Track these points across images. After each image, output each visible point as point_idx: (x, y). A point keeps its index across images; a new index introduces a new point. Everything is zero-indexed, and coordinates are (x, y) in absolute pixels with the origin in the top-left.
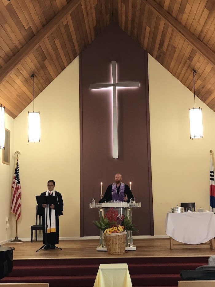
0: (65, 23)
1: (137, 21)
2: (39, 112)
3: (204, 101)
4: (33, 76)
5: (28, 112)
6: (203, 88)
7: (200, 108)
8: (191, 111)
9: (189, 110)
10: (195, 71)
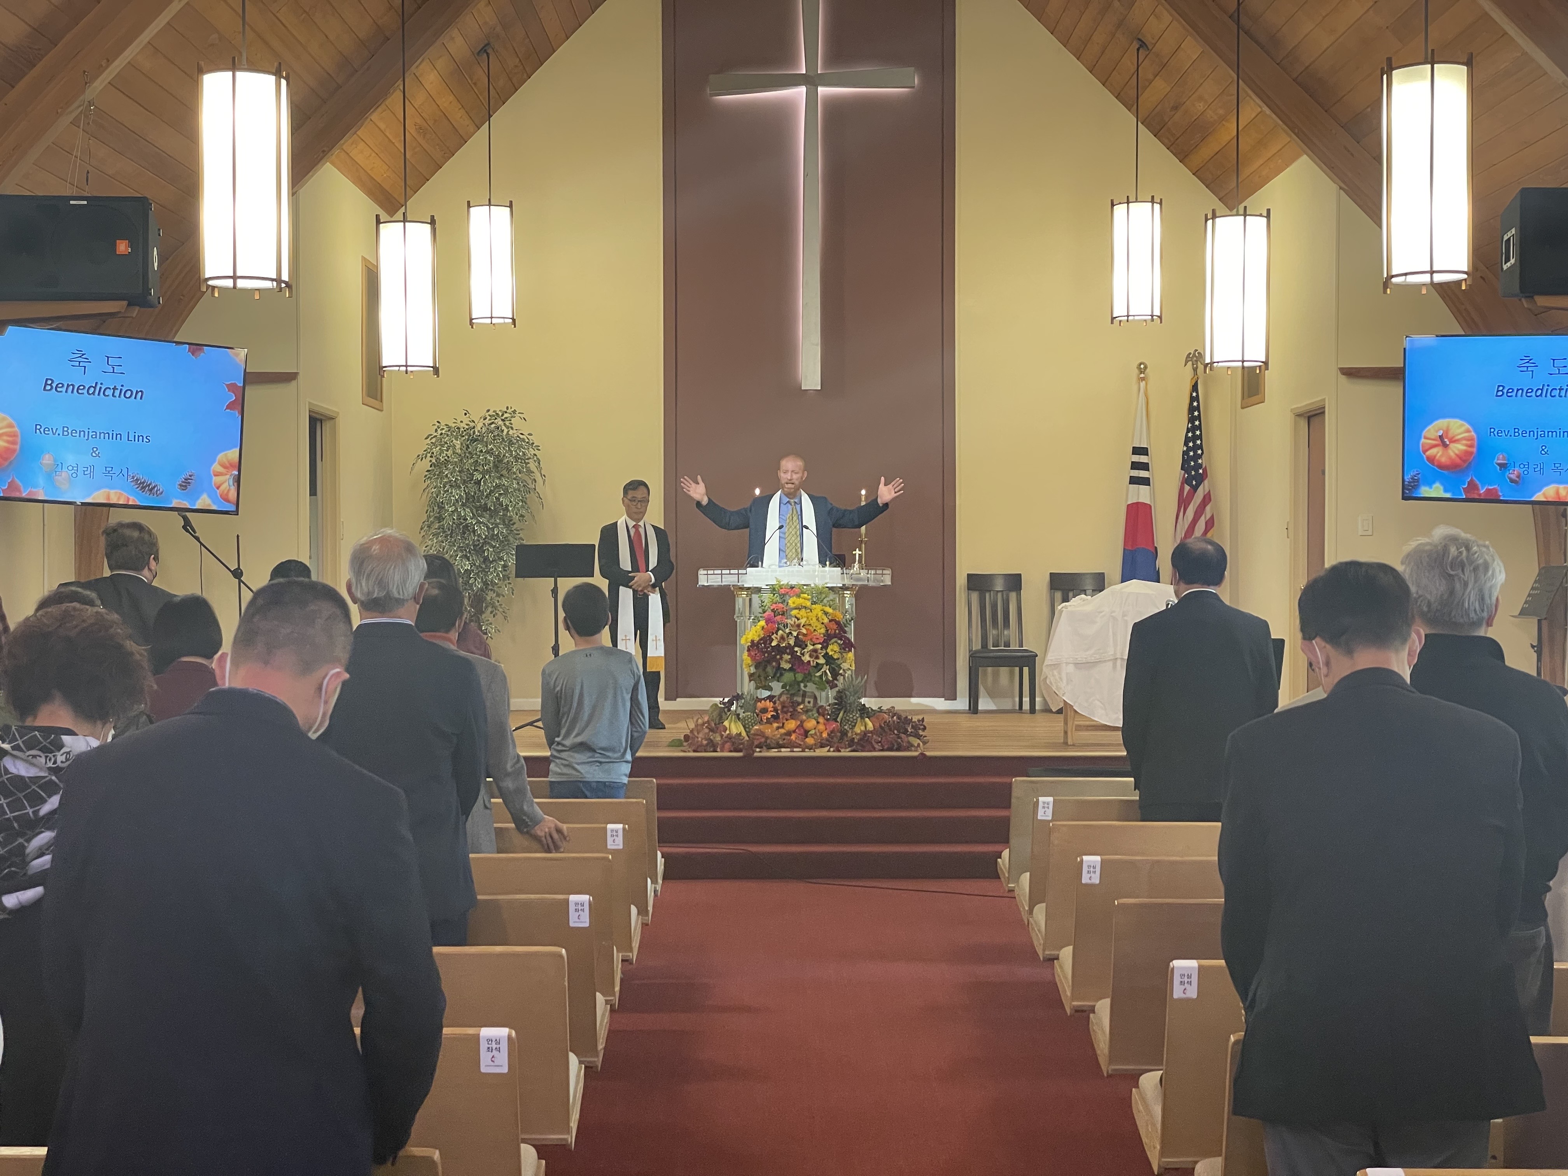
2: (511, 202)
3: (1183, 156)
4: (484, 50)
5: (469, 202)
6: (1175, 108)
7: (1157, 199)
8: (1120, 210)
9: (1113, 205)
10: (1142, 44)
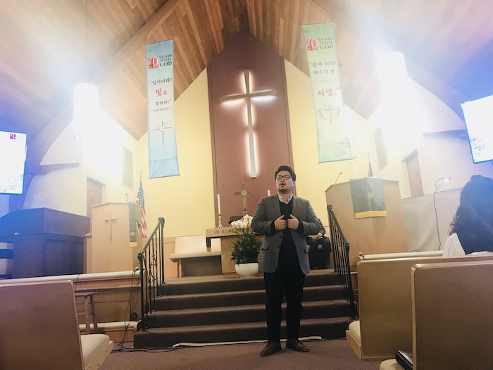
0: (183, 14)
1: (268, 15)
